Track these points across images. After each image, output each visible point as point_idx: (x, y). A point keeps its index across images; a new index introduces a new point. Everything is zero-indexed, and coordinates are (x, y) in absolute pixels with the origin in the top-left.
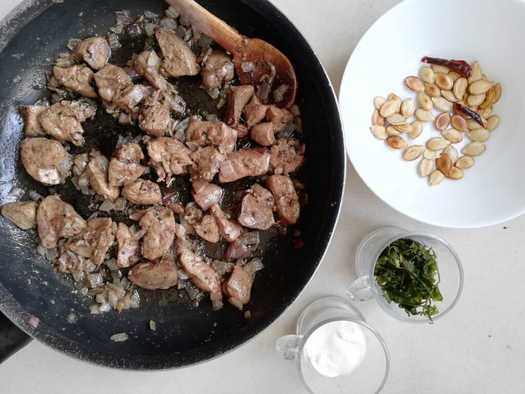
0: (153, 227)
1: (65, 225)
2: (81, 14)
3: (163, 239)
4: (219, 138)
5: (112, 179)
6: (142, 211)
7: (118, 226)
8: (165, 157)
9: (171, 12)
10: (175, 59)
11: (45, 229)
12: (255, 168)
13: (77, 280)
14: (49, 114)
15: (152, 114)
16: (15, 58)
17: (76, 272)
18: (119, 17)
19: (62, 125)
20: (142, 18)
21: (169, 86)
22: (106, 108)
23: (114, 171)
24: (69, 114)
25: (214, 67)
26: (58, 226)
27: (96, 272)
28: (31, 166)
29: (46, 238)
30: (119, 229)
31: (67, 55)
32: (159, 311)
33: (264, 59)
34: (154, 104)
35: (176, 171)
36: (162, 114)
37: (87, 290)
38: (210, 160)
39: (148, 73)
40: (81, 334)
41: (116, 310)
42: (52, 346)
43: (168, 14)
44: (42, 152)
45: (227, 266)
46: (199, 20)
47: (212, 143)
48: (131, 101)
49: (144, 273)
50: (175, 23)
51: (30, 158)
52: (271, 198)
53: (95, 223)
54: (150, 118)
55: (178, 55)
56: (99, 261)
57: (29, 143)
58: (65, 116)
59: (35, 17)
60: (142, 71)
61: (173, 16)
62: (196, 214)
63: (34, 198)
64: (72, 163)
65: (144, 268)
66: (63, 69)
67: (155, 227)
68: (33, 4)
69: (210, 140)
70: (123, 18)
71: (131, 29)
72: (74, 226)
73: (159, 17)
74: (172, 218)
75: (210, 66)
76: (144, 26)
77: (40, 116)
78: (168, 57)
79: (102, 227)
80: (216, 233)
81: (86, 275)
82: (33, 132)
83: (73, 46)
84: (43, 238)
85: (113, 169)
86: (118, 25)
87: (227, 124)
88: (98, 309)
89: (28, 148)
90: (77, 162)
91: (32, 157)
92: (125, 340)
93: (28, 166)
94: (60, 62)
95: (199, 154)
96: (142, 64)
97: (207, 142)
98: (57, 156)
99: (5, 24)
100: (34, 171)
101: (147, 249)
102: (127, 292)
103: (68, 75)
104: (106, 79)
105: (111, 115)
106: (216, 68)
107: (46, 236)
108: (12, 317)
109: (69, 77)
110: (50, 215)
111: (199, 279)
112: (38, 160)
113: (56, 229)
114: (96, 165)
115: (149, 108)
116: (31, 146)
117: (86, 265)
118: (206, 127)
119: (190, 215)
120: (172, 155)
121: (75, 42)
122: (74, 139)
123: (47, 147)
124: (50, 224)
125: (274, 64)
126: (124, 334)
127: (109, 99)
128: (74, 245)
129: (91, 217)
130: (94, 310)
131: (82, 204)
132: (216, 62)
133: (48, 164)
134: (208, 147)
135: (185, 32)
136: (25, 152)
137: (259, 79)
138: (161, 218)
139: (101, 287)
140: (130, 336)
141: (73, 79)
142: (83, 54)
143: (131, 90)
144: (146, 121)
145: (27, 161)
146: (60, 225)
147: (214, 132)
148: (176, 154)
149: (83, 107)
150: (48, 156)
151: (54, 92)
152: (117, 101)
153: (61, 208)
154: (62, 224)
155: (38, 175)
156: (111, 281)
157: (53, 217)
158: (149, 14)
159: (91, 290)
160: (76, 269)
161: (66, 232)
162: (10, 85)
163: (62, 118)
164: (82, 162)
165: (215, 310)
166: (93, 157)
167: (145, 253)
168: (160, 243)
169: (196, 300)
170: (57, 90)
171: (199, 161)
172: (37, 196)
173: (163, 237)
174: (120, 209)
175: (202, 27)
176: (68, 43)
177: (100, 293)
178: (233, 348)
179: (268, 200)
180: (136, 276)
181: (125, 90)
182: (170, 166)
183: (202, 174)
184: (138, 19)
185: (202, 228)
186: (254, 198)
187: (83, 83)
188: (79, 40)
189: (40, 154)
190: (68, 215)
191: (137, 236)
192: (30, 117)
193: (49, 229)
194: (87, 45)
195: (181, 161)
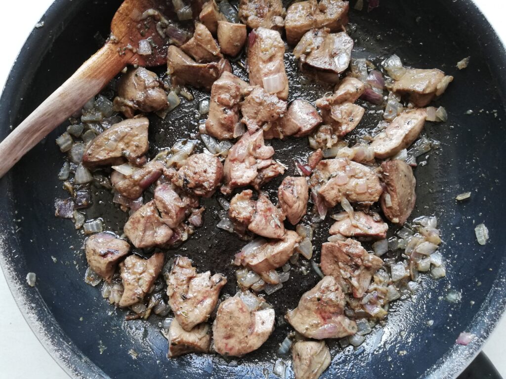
0: (339, 186)
1: (331, 300)
2: (54, 259)
3: (356, 174)
4: (233, 91)
5: (275, 233)
6: (317, 202)
7: (334, 234)
8: (251, 165)
9: (64, 143)
10: (126, 141)
11: (335, 327)
12: (275, 47)
13: (399, 295)
14: (183, 313)
15: (195, 173)
16: (104, 352)
17: (388, 294)
18: (62, 212)
19: (200, 297)
20: (66, 184)
21: (160, 157)
22: (180, 241)
23: (266, 229)
24: (185, 287)
25: (140, 90)
26: (332, 310)
27: (389, 269)
28: (250, 343)
29: (347, 328)
30: (339, 233)
31: (105, 289)
32: (442, 191)
33: (138, 22)
34: (182, 173)
35: (270, 152)
36: (196, 163)
37: (411, 283)
38: (261, 104)
39: (141, 180)
40: (478, 281)
41: (439, 245)
43: (66, 147)
44: (234, 325)
45: (392, 101)
46: (79, 92)
47: (238, 104)
48: (176, 203)
49: (399, 201)
50: (78, 143)
51: (240, 343)
52: (314, 31)
53: (328, 264)
54: (200, 176)
55: (122, 136)
56: (378, 261)
57: (219, 343)
58: (187, 292)
59: (52, 314)
60: (138, 188)
61: (70, 142)
62: (326, 132)
63: (289, 347)
64: (248, 292)
65: (392, 200)
66: (125, 291)
67: (341, 183)
68: (33, 311)
69: (235, 105)
70: (65, 209)
71: (81, 202)
72: (333, 288)
73: (69, 162)
74: (330, 161)
75: (139, 96)
76: (79, 184)
77: (185, 327)
78: (123, 150)
79: (335, 254)
80: (353, 106)
81: (393, 282)
82: (205, 340)
83: (94, 280)
84: (346, 331)
85: (263, 229)
86: (74, 217)
87: (216, 79)
88: (439, 267)
89: (227, 344)
90: (247, 284)
91: (238, 340)
92: (486, 226)
93: (250, 347)
94: (114, 297)
95: (251, 120)
96: (129, 186)
97: (236, 109)
98: (240, 306)
99: (58, 354)
100: (257, 338)
101: (368, 195)
102: (416, 231)
103: (134, 285)
104: (145, 231)
105: (190, 236)
106: (142, 88)
107: (344, 328)
108: (461, 368)
109: (136, 284)
110: (315, 319)
111: (410, 131)
112: (243, 332)
113: (336, 314)
114: (254, 256)
115: (188, 179)
116: (225, 341)
117: (380, 282)
118: (217, 108)
119: (325, 141)
120: (250, 154)
121: (89, 275)
122: (219, 282)
123: (228, 317)
124: (328, 320)
125: (145, 8)
126: (476, 229)
127: (170, 232)
128: (357, 290)
129: (318, 271)
130: (441, 271)
131: (301, 283)
132: (135, 88)
133: (249, 318)
134: (243, 109)
135: (92, 132)
136: (231, 349)
137: (161, 37)
138: (328, 175)
139: (409, 265)
140: (478, 223)
141: (139, 279)
142: (107, 262)
143: (161, 201)
144: (204, 182)
145: (243, 348)
146: (330, 306)
147: (225, 96)
148: (249, 149)
149: (177, 269)
150: (239, 318)
151: (153, 309)
152: (175, 220)
153: (309, 305)
154: (330, 303)
155: (263, 334)
156: (402, 251)
157: (319, 316)
158: (63, 173)
159: (412, 277)
160: (385, 294)
161: (341, 299)
162: (139, 364)
163: (190, 295)
164: (247, 278)
165: (447, 118)
166: (243, 261)
167: (372, 199)
168: (361, 178)
169: (431, 144)
170: (151, 306)
171: (260, 121)
172: (287, 343)
173: (353, 174)
174: (311, 233)
175: (89, 90)
176: (91, 285)
177: (416, 264)
179: (316, 35)
180: (401, 212)
181: (161, 209)
182: (263, 159)
183: (278, 114)
184: (68, 189)
185: (346, 123)
186: (313, 52)
187: (146, 267)
188: (87, 271)
189: (235, 328)
190: (317, 295)
191: (349, 209)
192: (185, 339)
193: (334, 322)
194: (96, 257)
195: (257, 144)
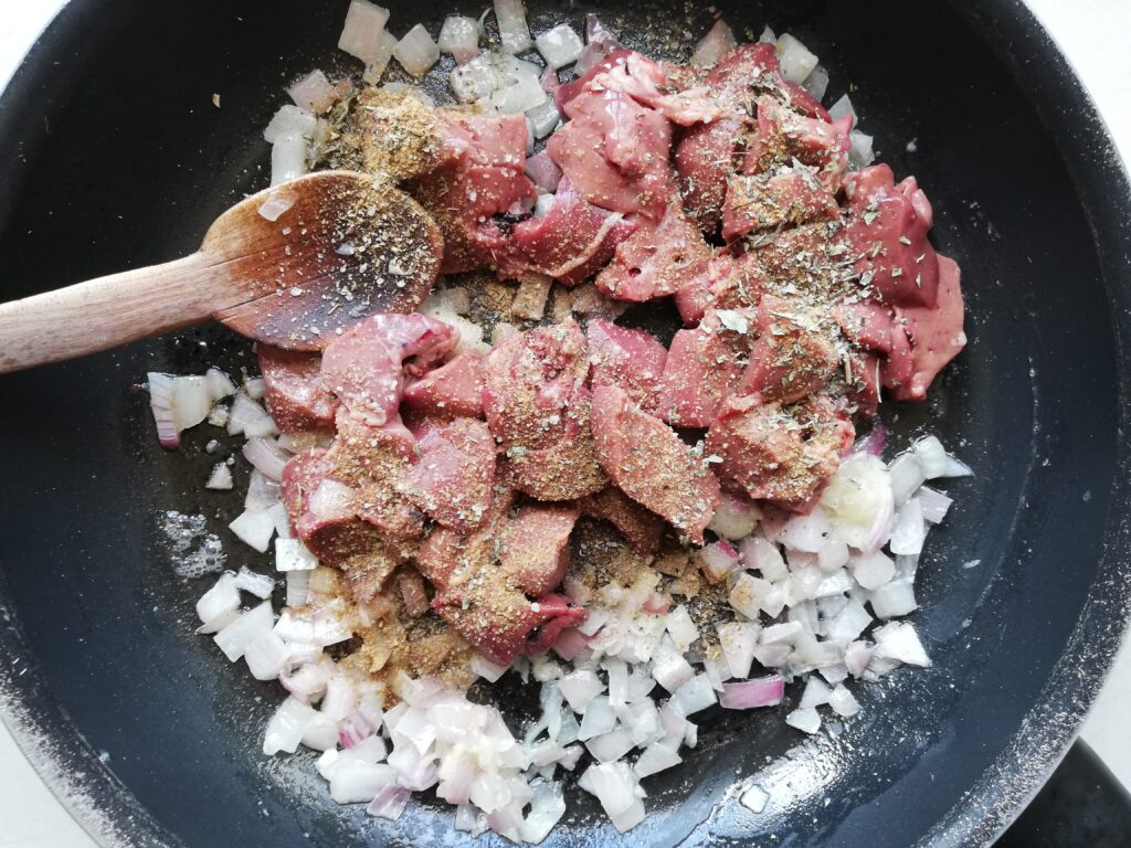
42: (1113, 654)
178: (1094, 114)
